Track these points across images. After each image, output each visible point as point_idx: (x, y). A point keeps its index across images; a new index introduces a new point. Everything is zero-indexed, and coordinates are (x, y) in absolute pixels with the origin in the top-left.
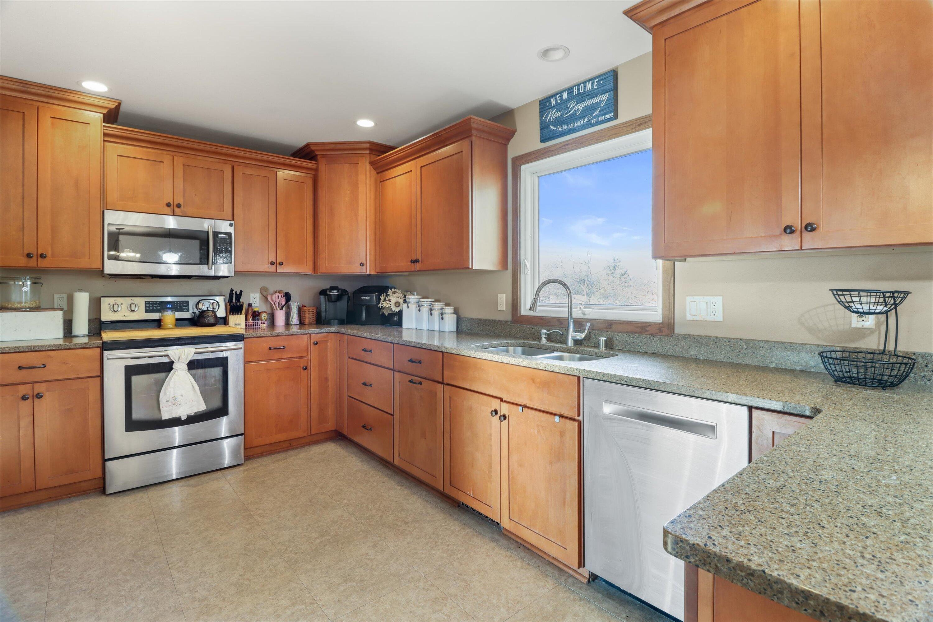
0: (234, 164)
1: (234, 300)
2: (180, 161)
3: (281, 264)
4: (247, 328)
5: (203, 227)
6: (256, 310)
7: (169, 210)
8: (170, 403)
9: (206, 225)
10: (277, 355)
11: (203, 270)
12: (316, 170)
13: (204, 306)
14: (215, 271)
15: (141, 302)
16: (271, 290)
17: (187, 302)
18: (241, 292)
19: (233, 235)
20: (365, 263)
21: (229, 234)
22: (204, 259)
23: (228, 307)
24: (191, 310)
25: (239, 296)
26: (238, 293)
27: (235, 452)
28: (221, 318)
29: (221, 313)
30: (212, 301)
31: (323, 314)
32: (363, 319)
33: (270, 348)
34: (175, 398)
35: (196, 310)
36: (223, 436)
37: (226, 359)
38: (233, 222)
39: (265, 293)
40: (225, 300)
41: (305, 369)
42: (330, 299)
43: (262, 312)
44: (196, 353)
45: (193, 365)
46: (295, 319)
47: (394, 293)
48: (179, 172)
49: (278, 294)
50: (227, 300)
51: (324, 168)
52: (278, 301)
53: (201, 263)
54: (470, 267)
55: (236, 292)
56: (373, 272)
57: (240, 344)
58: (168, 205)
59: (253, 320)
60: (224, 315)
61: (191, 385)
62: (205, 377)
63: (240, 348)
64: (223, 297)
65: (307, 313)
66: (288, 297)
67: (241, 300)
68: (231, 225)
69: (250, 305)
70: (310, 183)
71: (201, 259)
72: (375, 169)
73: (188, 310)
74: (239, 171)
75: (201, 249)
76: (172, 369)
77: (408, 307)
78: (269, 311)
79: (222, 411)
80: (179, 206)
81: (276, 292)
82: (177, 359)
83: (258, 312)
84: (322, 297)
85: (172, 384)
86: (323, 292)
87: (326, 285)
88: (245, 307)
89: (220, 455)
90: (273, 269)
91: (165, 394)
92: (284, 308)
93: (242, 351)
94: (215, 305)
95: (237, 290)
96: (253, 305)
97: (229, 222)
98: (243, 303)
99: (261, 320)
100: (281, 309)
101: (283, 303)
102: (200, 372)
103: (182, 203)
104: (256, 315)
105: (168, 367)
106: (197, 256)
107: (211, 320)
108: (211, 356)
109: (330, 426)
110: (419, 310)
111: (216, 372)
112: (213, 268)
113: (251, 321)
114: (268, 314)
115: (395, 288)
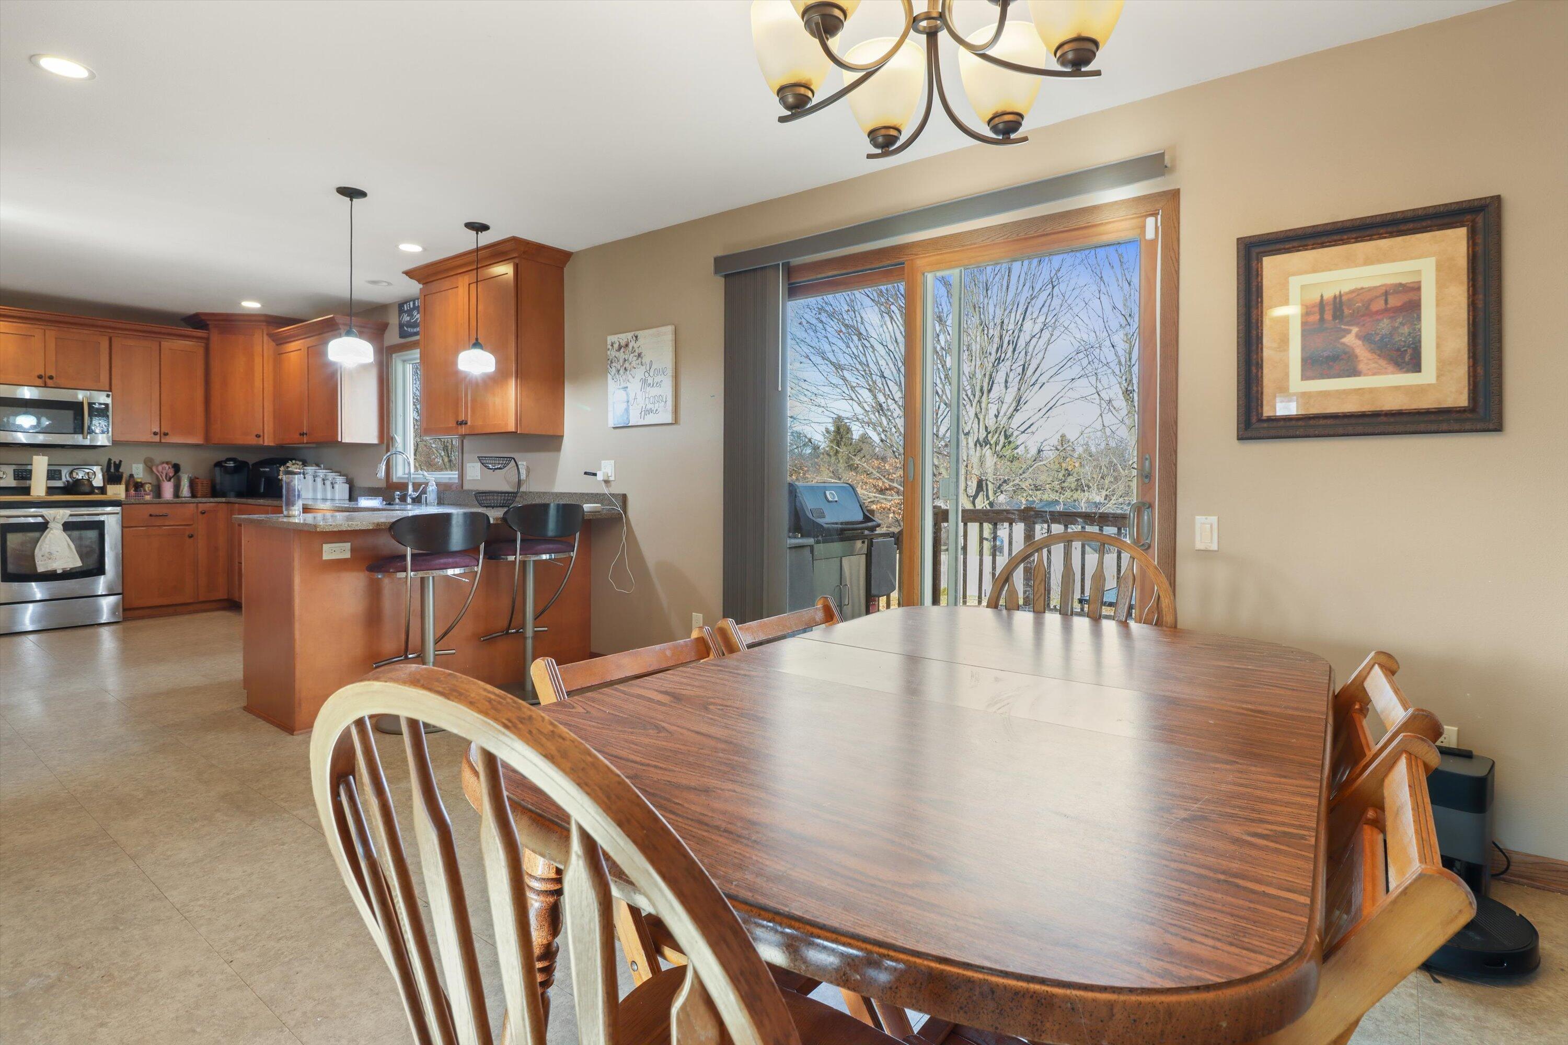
0: (112, 335)
1: (112, 470)
2: (52, 334)
3: (166, 434)
4: (127, 496)
5: (77, 397)
6: (139, 480)
7: (40, 382)
8: (45, 558)
9: (81, 396)
10: (159, 522)
11: (79, 439)
12: (207, 340)
13: (80, 475)
14: (91, 440)
15: (10, 470)
16: (157, 461)
17: (60, 472)
18: (121, 461)
19: (110, 406)
20: (262, 434)
21: (107, 405)
22: (79, 428)
23: (106, 477)
24: (64, 479)
25: (118, 466)
26: (117, 463)
27: (114, 611)
28: (98, 488)
29: (98, 481)
30: (87, 471)
31: (218, 487)
32: (262, 490)
33: (151, 515)
34: (50, 553)
35: (69, 479)
36: (100, 593)
37: (103, 522)
38: (110, 393)
39: (149, 464)
40: (102, 469)
41: (191, 536)
42: (226, 470)
43: (146, 483)
44: (71, 515)
45: (68, 527)
46: (185, 491)
47: (293, 464)
48: (52, 345)
49: (165, 465)
50: (105, 470)
51: (215, 337)
52: (165, 472)
53: (75, 433)
54: (340, 440)
55: (115, 462)
56: (272, 444)
57: (118, 509)
58: (40, 377)
59: (135, 490)
60: (101, 484)
61: (66, 543)
62: (81, 538)
63: (117, 513)
64: (100, 467)
65: (199, 484)
66: (177, 468)
67: (121, 470)
68: (108, 396)
69: (131, 476)
70: (201, 352)
71: (75, 428)
72: (273, 341)
73: (60, 479)
74: (117, 343)
75: (75, 419)
76: (47, 528)
77: (305, 478)
78: (155, 483)
79: (100, 570)
80: (51, 378)
81: (163, 463)
82: (52, 519)
83: (141, 483)
84: (217, 469)
85: (47, 540)
86: (218, 464)
87: (221, 456)
88: (125, 476)
89: (97, 611)
90: (157, 439)
91: (40, 549)
92: (172, 480)
93: (119, 516)
94: (90, 474)
95: (116, 459)
96: (135, 476)
97: (106, 393)
98: (122, 473)
99: (145, 491)
100: (169, 480)
101: (171, 475)
102: (76, 533)
103: (54, 376)
104: (138, 486)
105: (43, 527)
106: (71, 426)
107: (87, 489)
108: (87, 519)
109: (221, 594)
110: (314, 481)
111: (92, 534)
112: (89, 437)
113: (132, 492)
114: (153, 486)
115: (296, 460)
